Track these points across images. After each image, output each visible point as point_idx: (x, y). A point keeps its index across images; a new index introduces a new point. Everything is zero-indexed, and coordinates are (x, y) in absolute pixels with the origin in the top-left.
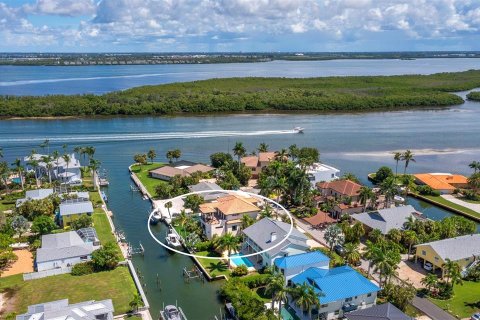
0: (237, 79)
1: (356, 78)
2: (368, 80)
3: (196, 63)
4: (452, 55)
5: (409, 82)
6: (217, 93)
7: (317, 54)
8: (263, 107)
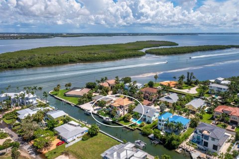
0: (51, 47)
1: (100, 46)
2: (106, 46)
3: (17, 39)
4: (124, 35)
5: (120, 46)
6: (49, 55)
7: (72, 34)
8: (76, 60)
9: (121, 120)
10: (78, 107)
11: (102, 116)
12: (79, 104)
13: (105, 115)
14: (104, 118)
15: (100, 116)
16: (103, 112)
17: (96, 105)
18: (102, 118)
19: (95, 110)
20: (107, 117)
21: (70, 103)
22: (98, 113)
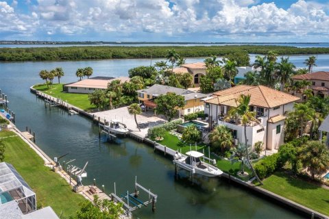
9: (269, 173)
10: (90, 118)
11: (170, 151)
12: (95, 110)
13: (181, 146)
14: (180, 158)
15: (161, 147)
16: (173, 132)
17: (148, 111)
18: (170, 158)
19: (141, 126)
20: (195, 154)
21: (66, 104)
22: (152, 135)
